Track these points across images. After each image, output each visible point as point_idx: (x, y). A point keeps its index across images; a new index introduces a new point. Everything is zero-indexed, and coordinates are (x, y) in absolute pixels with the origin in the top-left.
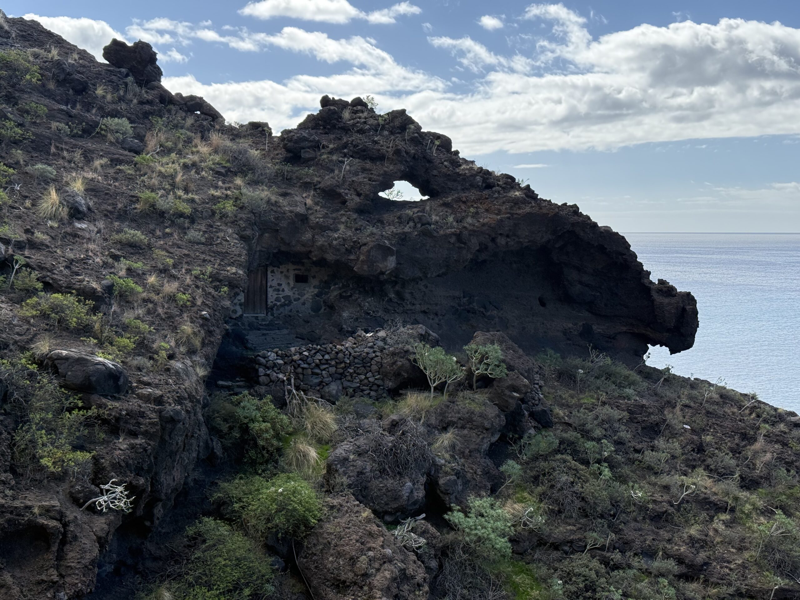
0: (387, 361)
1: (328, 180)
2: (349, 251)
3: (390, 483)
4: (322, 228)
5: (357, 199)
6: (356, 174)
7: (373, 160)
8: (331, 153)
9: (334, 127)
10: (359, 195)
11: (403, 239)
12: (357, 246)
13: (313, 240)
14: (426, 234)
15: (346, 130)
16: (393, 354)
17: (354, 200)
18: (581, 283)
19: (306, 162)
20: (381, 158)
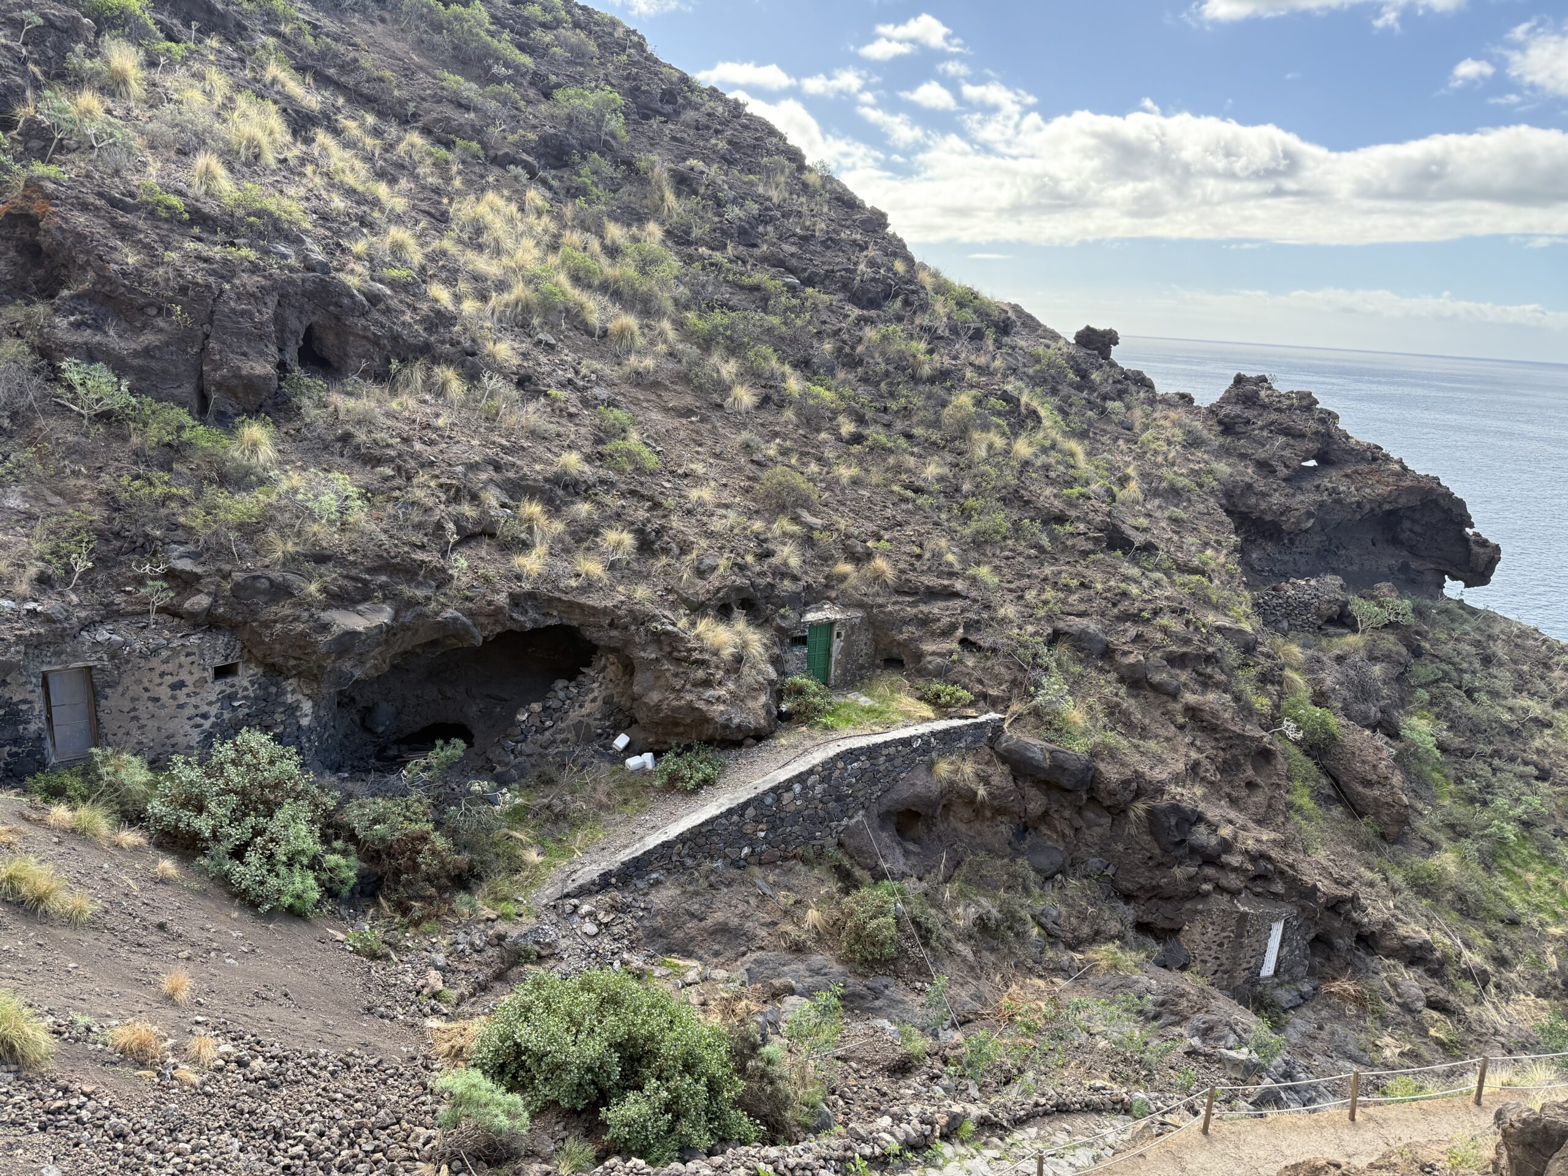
0: (1324, 606)
1: (1261, 454)
2: (1282, 514)
3: (1363, 707)
4: (1264, 495)
5: (1285, 471)
6: (1283, 449)
7: (1294, 436)
8: (1261, 429)
9: (1254, 403)
10: (1286, 466)
11: (1321, 505)
12: (1288, 509)
13: (1257, 505)
14: (1338, 501)
15: (1264, 407)
16: (1329, 602)
17: (1283, 472)
18: (1411, 530)
19: (1238, 435)
20: (1302, 436)
